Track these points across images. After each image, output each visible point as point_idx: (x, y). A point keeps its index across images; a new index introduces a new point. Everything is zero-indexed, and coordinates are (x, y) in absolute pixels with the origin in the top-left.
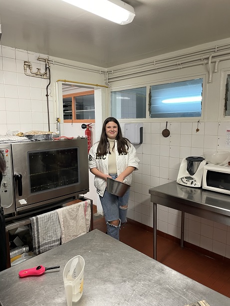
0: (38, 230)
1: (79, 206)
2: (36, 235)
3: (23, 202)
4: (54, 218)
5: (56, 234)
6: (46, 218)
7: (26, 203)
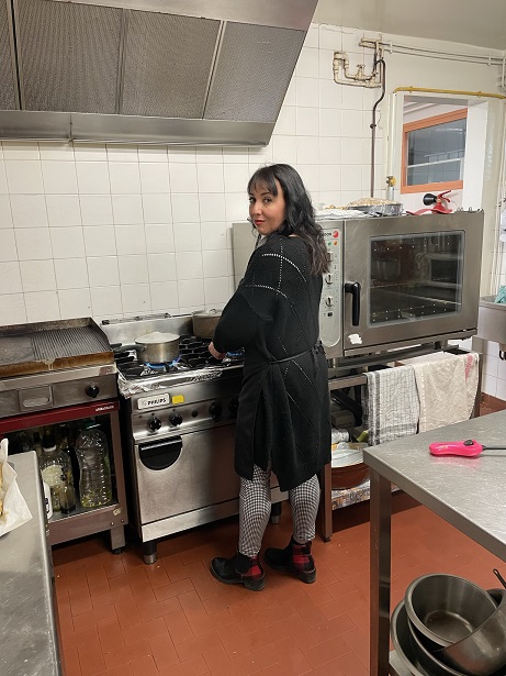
0: (378, 400)
1: (456, 362)
2: (374, 409)
3: (356, 339)
4: (409, 379)
5: (410, 413)
6: (392, 377)
7: (360, 342)
